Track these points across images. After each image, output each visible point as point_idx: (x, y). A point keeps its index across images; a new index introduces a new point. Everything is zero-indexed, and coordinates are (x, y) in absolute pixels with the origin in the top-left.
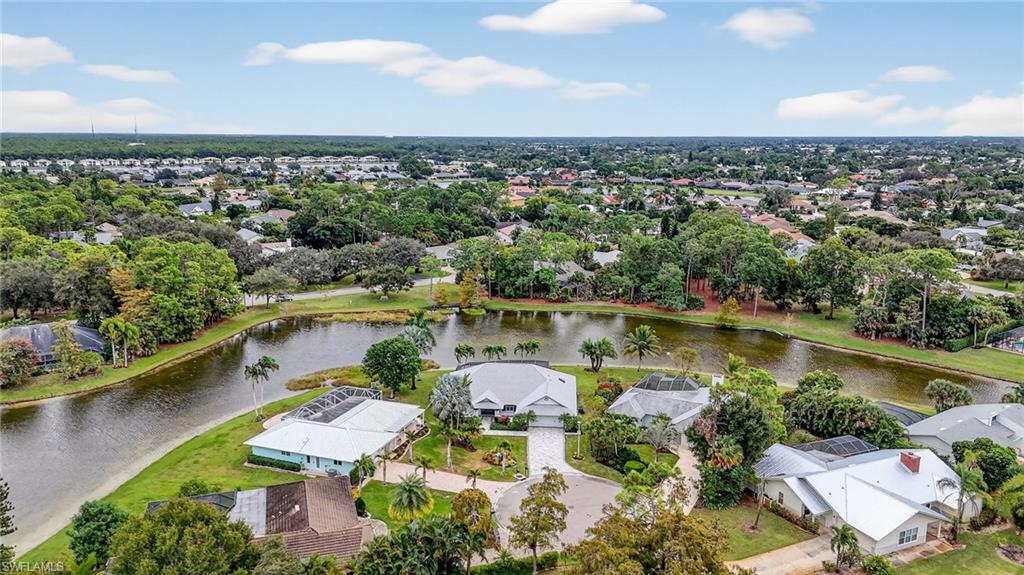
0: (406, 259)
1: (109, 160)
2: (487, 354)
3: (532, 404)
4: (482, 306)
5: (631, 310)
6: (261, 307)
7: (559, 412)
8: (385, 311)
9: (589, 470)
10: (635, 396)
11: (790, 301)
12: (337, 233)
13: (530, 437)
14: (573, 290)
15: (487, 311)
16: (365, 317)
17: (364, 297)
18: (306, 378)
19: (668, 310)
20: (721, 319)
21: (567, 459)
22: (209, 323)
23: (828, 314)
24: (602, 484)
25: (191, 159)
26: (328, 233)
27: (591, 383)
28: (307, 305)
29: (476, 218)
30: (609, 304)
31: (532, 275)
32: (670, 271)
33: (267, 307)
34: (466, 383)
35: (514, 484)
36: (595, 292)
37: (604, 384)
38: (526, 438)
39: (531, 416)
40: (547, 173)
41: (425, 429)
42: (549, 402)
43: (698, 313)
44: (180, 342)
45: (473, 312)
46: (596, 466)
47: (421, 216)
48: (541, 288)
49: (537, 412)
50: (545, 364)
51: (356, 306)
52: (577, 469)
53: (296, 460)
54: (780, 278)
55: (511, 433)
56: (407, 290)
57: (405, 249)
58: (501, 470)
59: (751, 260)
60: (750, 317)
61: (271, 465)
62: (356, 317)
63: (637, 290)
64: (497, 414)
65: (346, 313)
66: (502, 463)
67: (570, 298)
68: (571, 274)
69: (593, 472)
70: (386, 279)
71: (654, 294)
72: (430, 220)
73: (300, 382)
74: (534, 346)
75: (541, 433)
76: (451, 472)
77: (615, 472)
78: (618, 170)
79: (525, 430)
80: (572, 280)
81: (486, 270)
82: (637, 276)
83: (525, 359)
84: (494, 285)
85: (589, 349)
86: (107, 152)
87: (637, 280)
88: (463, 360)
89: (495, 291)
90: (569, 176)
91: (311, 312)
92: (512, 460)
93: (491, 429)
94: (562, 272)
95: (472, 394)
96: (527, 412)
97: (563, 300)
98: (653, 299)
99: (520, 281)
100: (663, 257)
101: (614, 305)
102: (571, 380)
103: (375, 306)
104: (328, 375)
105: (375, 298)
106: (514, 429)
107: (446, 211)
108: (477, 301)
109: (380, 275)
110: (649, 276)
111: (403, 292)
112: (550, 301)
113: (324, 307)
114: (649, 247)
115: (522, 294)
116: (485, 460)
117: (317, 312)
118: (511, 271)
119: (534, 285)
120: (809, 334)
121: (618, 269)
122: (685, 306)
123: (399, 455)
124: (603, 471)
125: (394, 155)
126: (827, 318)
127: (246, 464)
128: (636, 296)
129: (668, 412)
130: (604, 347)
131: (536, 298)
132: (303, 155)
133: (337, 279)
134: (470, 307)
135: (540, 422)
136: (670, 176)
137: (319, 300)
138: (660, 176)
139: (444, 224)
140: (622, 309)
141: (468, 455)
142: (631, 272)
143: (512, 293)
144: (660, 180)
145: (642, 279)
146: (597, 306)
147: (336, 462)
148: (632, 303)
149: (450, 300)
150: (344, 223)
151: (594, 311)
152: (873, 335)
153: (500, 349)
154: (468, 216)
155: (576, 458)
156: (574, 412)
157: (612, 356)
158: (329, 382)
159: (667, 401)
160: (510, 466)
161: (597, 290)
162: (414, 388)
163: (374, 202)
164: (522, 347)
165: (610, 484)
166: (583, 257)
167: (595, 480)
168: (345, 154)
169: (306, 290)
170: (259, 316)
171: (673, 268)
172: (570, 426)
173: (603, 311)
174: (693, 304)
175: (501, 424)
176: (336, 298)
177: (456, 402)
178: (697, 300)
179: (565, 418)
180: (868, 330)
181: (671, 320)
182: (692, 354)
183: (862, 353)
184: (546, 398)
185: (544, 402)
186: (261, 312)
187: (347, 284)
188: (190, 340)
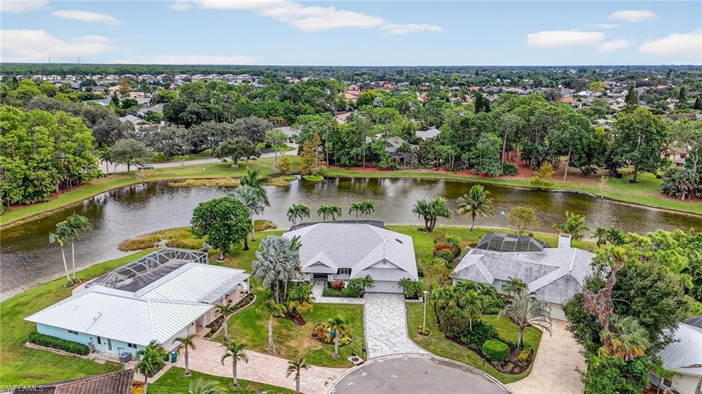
0: (255, 134)
1: (53, 76)
2: (322, 214)
3: (369, 268)
4: (320, 173)
5: (452, 176)
6: (123, 174)
7: (398, 277)
8: (233, 178)
9: (438, 350)
10: (482, 259)
11: (596, 167)
12: (202, 117)
13: (367, 306)
14: (401, 160)
15: (325, 178)
16: (214, 182)
17: (217, 166)
18: (140, 238)
19: (486, 175)
20: (537, 182)
21: (411, 335)
22: (64, 187)
23: (632, 178)
24: (457, 370)
25: (113, 76)
26: (194, 116)
27: (428, 243)
28: (165, 173)
29: (318, 108)
30: (433, 171)
31: (364, 146)
32: (490, 140)
33: (129, 173)
34: (295, 245)
35: (349, 371)
36: (420, 161)
37: (442, 244)
38: (362, 306)
39: (368, 281)
40: (373, 83)
41: (250, 296)
42: (387, 266)
43: (514, 178)
44: (31, 203)
45: (312, 178)
46: (446, 344)
47: (273, 104)
48: (372, 158)
49: (375, 277)
50: (380, 224)
51: (208, 173)
52: (425, 348)
53: (85, 341)
54: (589, 146)
55: (345, 301)
56: (254, 159)
57: (256, 126)
58: (334, 351)
59: (565, 128)
60: (561, 181)
61: (55, 346)
62: (207, 183)
63: (458, 158)
64: (330, 279)
65: (198, 179)
66: (335, 340)
67: (398, 167)
68: (398, 146)
69: (443, 353)
70: (235, 150)
71: (474, 161)
72: (280, 107)
73: (133, 242)
74: (369, 206)
75: (378, 300)
76: (273, 354)
77: (470, 352)
78: (425, 82)
79: (362, 296)
80: (400, 150)
81: (324, 142)
82: (458, 146)
83: (360, 219)
84: (331, 155)
85: (423, 210)
86: (52, 71)
87: (458, 149)
88: (298, 221)
89: (332, 161)
90: (389, 85)
91: (167, 178)
92: (347, 338)
93: (324, 295)
94: (390, 145)
95: (301, 259)
96: (364, 277)
97: (392, 168)
98: (471, 166)
99: (353, 152)
100: (482, 128)
101: (437, 172)
102: (408, 240)
103: (226, 173)
104: (163, 236)
105: (228, 167)
106: (348, 296)
107: (294, 102)
108: (316, 169)
109: (230, 146)
110: (470, 145)
111: (251, 161)
112: (382, 169)
113: (179, 175)
114: (469, 120)
115: (355, 163)
116: (314, 336)
117: (171, 178)
118: (346, 143)
119: (366, 155)
120: (621, 196)
121: (440, 140)
122: (502, 171)
123: (213, 332)
124: (455, 351)
125: (262, 74)
126: (631, 182)
127: (28, 344)
128: (456, 163)
129: (521, 276)
130: (437, 207)
131: (368, 167)
132: (196, 74)
133: (196, 151)
134: (310, 174)
135: (377, 288)
136: (464, 85)
137: (177, 168)
138: (456, 85)
139: (292, 111)
140: (443, 175)
141: (295, 329)
142: (452, 142)
143: (347, 162)
144: (457, 88)
145: (462, 148)
146: (422, 173)
147: (130, 345)
148: (453, 170)
149: (292, 169)
150: (208, 109)
151: (419, 178)
152: (684, 196)
153: (335, 209)
154: (312, 106)
155: (420, 333)
156: (414, 276)
157: (447, 216)
158: (164, 242)
159: (519, 264)
160: (344, 345)
161: (422, 160)
162: (246, 248)
163: (234, 92)
164: (357, 207)
165: (467, 370)
166: (408, 133)
167: (446, 364)
168: (227, 73)
169: (168, 161)
170: (118, 182)
171: (493, 137)
172: (411, 293)
173: (428, 177)
174: (508, 170)
175: (335, 289)
176: (192, 166)
177: (281, 269)
178: (512, 167)
179: (404, 283)
180: (679, 191)
181: (490, 184)
182: (530, 213)
183: (678, 213)
184: (385, 261)
185: (382, 266)
186: (122, 178)
187: (206, 156)
188: (43, 202)
